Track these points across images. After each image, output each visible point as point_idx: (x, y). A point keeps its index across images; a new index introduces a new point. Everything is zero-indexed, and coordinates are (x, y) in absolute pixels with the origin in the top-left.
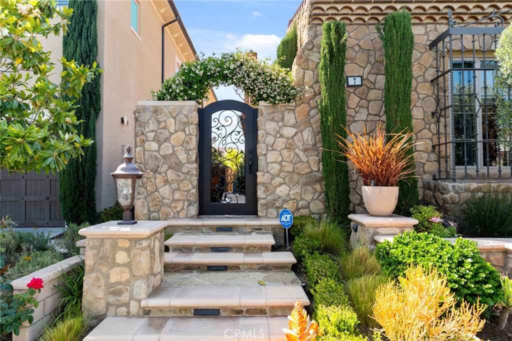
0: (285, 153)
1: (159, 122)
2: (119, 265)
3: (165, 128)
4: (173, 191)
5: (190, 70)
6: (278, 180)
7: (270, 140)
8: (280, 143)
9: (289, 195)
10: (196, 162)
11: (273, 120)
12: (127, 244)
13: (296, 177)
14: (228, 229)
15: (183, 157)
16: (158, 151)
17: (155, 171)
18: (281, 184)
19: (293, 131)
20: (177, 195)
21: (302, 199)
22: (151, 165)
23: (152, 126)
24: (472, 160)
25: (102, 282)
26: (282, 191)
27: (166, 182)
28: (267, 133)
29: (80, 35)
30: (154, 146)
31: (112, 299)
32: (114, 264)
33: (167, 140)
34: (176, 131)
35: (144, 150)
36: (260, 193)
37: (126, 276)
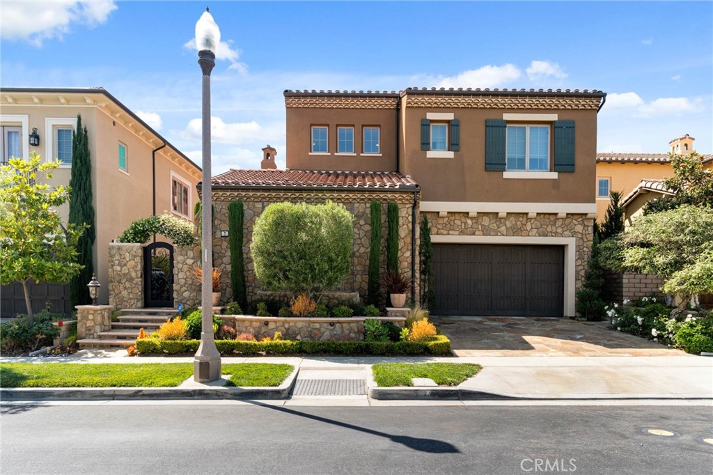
0: (188, 274)
1: (121, 255)
2: (90, 320)
3: (124, 258)
4: (129, 294)
5: (136, 227)
6: (184, 288)
7: (180, 266)
8: (185, 268)
9: (189, 297)
10: (141, 277)
11: (181, 255)
12: (93, 312)
13: (193, 287)
14: (155, 314)
15: (133, 275)
16: (121, 271)
17: (119, 282)
18: (186, 291)
19: (192, 261)
20: (131, 296)
21: (197, 299)
22: (117, 279)
23: (117, 257)
25: (84, 326)
26: (186, 294)
27: (125, 288)
28: (178, 262)
29: (80, 188)
30: (119, 268)
31: (87, 332)
32: (88, 319)
33: (125, 265)
34: (130, 260)
35: (113, 270)
36: (175, 295)
37: (92, 324)
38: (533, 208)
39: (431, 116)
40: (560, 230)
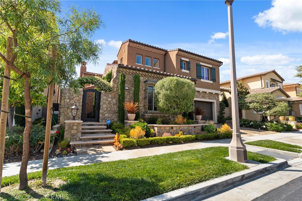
0: (108, 105)
1: (70, 94)
2: (74, 129)
3: (72, 95)
5: (82, 80)
6: (106, 112)
7: (104, 101)
8: (107, 102)
9: (108, 116)
10: (82, 106)
11: (105, 96)
12: (77, 124)
13: (111, 112)
14: (92, 125)
16: (69, 102)
17: (68, 108)
18: (106, 113)
19: (111, 99)
21: (112, 117)
22: (67, 106)
23: (68, 95)
24: (151, 109)
25: (70, 133)
26: (107, 115)
28: (104, 99)
30: (68, 100)
31: (72, 137)
33: (73, 99)
34: (76, 97)
35: (65, 102)
36: (101, 115)
37: (76, 132)
38: (208, 91)
39: (183, 59)
40: (213, 98)
